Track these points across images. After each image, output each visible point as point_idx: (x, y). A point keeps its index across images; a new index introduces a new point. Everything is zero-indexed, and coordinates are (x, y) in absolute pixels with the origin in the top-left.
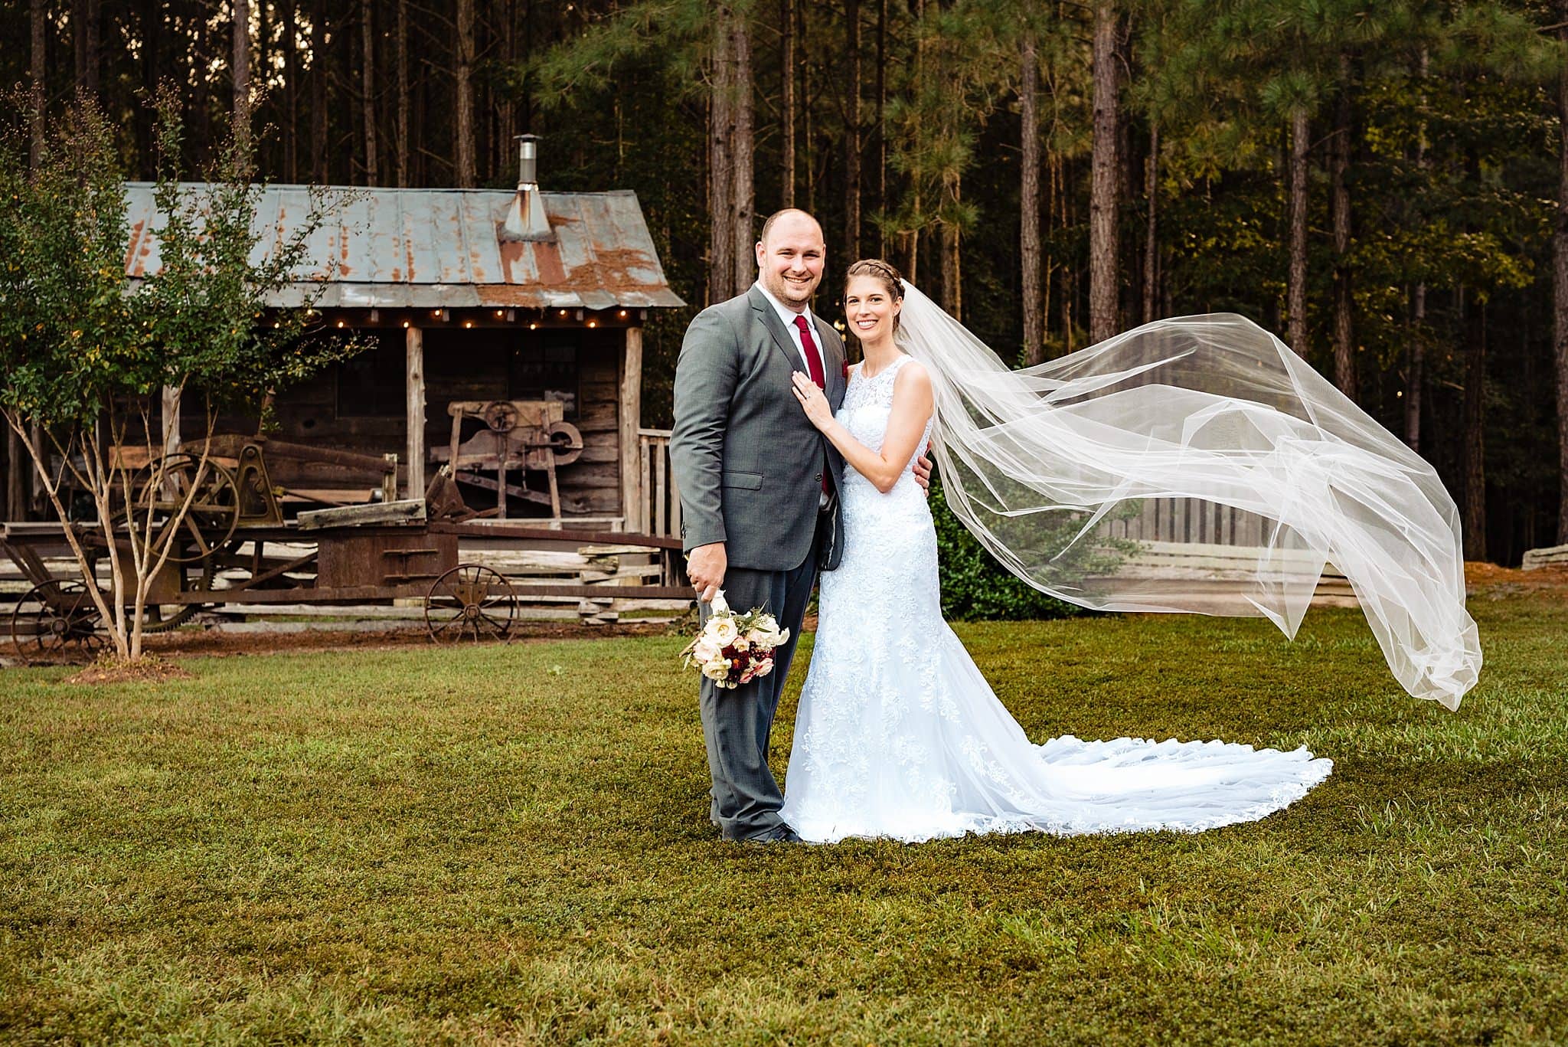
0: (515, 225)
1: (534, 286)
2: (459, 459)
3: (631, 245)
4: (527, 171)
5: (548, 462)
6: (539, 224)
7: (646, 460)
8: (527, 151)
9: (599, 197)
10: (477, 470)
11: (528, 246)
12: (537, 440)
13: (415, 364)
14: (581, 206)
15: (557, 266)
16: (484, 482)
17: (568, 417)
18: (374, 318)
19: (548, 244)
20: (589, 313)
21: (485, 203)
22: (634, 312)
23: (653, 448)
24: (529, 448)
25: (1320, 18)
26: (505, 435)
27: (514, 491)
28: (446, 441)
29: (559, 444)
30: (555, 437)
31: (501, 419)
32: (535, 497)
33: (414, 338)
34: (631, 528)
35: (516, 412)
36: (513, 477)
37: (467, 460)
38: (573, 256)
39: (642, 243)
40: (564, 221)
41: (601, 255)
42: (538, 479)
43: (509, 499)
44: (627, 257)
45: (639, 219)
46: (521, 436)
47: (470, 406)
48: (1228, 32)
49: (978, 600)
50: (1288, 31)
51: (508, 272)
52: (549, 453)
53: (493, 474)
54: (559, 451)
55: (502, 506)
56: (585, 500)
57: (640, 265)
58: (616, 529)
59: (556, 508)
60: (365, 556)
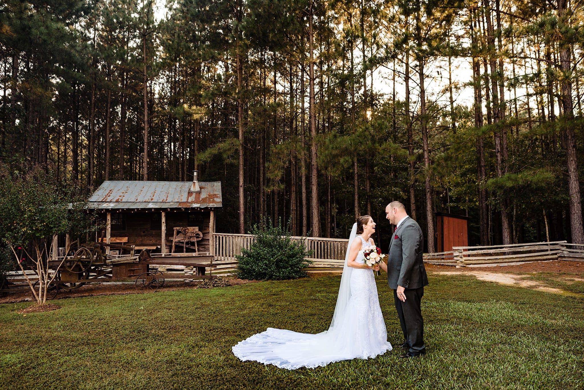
0: (192, 189)
1: (192, 202)
2: (176, 239)
3: (216, 193)
4: (195, 178)
5: (195, 240)
6: (197, 189)
7: (214, 240)
8: (195, 174)
9: (213, 183)
10: (179, 242)
11: (194, 194)
12: (193, 235)
13: (163, 220)
14: (208, 185)
15: (199, 198)
16: (181, 244)
17: (199, 230)
18: (153, 210)
19: (199, 193)
20: (201, 209)
21: (187, 184)
22: (211, 208)
23: (216, 237)
24: (191, 237)
25: (351, 145)
26: (186, 234)
27: (187, 246)
28: (172, 235)
29: (197, 236)
30: (196, 235)
31: (185, 231)
32: (192, 247)
33: (163, 214)
34: (211, 255)
35: (188, 229)
36: (187, 243)
37: (177, 240)
38: (203, 196)
39: (219, 193)
40: (204, 188)
41: (209, 195)
42: (193, 244)
43: (186, 248)
44: (215, 196)
45: (220, 188)
46: (189, 234)
47: (178, 228)
48: (333, 148)
49: (274, 275)
50: (346, 148)
51: (188, 199)
52: (195, 238)
53: (183, 243)
54: (197, 237)
55: (185, 250)
56: (204, 247)
57: (217, 197)
58: (208, 255)
59: (197, 250)
60: (124, 270)
